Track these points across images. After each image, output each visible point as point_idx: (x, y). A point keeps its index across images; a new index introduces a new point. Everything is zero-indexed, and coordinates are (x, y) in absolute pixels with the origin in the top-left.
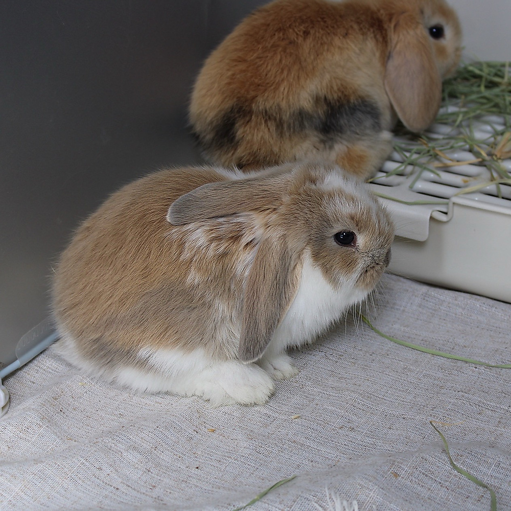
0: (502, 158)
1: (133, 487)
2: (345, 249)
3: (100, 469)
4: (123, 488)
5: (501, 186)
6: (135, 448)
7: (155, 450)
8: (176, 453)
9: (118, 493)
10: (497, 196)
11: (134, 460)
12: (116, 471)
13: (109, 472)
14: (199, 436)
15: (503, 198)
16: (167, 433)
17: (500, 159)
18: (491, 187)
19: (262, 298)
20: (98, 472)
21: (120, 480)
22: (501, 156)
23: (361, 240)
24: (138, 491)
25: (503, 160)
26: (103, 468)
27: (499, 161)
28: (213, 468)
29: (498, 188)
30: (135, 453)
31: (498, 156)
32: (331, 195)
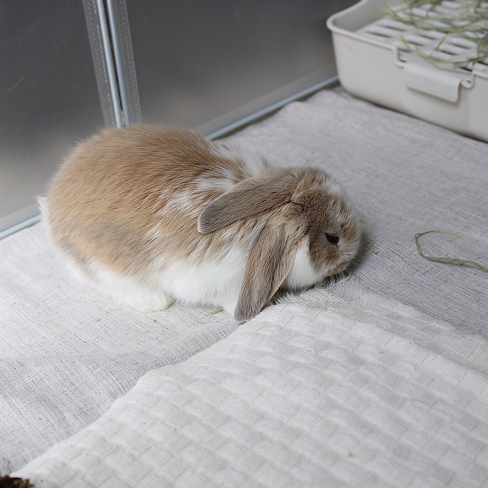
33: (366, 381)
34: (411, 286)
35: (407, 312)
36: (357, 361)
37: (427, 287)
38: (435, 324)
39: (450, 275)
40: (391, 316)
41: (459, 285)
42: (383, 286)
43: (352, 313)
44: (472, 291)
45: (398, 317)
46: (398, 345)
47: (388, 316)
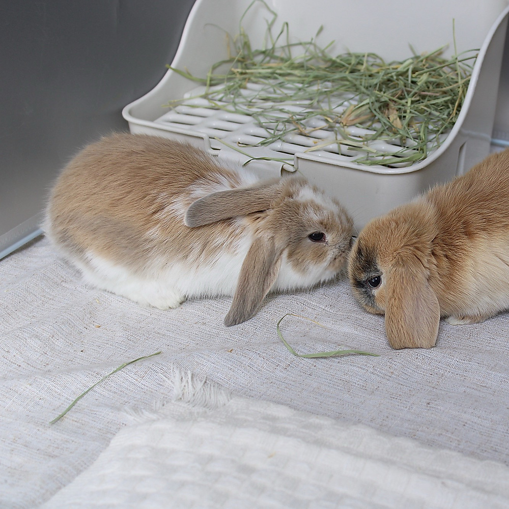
0: (347, 125)
1: (32, 365)
2: (317, 244)
3: (8, 352)
4: (24, 365)
5: (341, 145)
6: (37, 337)
7: (52, 338)
8: (68, 341)
9: (20, 368)
10: (338, 154)
11: (35, 345)
12: (21, 353)
13: (15, 354)
14: (87, 331)
15: (342, 155)
16: (63, 327)
17: (345, 125)
18: (334, 147)
19: (251, 284)
20: (6, 354)
21: (23, 360)
22: (346, 123)
23: (329, 237)
24: (35, 368)
25: (348, 126)
26: (11, 351)
27: (346, 127)
28: (93, 351)
29: (339, 147)
30: (37, 340)
31: (344, 124)
32: (305, 206)
33: (262, 490)
34: (275, 385)
35: (281, 412)
36: (247, 470)
37: (293, 383)
38: (314, 420)
39: (313, 367)
40: (266, 418)
41: (325, 377)
42: (246, 389)
43: (224, 420)
44: (340, 382)
45: (274, 419)
46: (285, 446)
47: (264, 418)
